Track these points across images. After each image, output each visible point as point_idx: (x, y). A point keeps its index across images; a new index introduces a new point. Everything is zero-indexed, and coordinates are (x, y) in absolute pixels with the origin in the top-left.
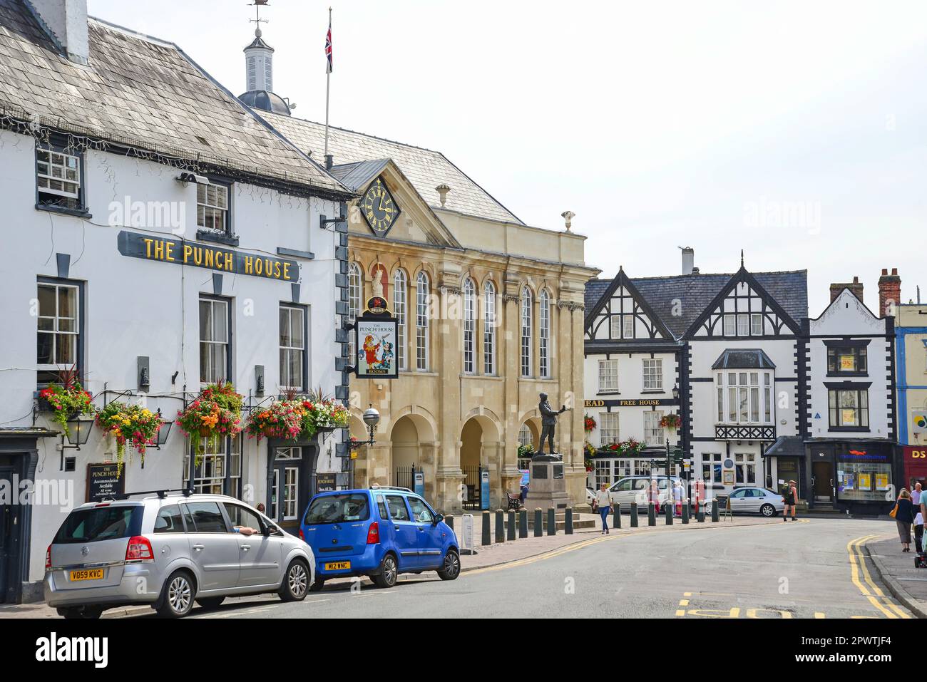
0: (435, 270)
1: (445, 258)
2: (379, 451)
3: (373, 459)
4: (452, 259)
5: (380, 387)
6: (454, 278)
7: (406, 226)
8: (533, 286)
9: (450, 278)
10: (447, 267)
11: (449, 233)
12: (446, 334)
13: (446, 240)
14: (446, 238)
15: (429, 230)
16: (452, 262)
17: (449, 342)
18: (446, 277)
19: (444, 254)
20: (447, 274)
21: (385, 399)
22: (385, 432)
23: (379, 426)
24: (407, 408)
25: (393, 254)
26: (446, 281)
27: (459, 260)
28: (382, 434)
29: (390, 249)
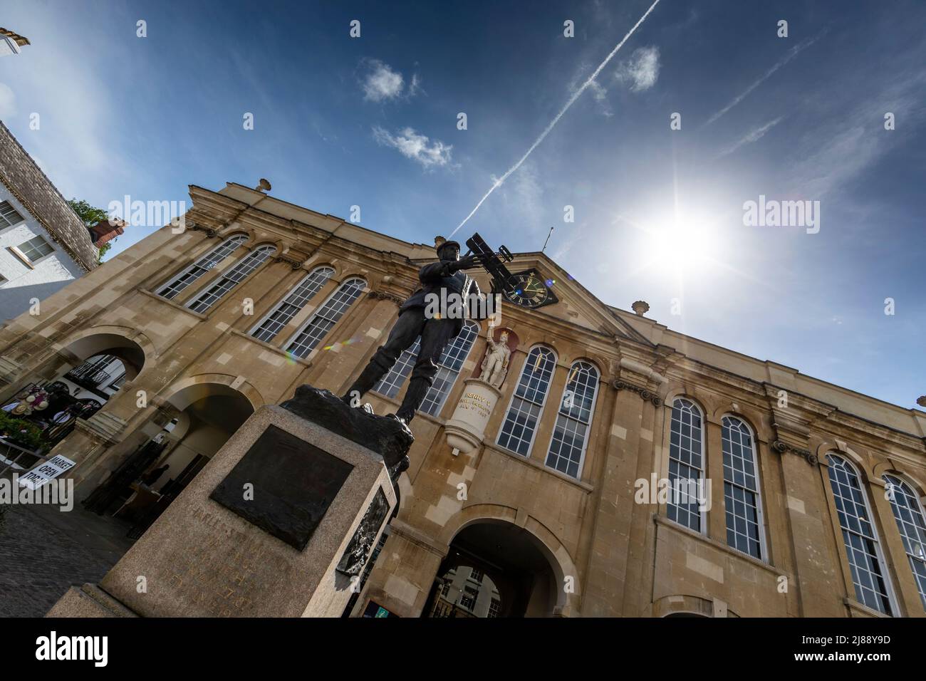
0: (611, 367)
1: (621, 351)
2: (415, 550)
3: (396, 556)
4: (637, 355)
5: (456, 452)
6: (646, 381)
7: (568, 315)
8: (859, 459)
9: (630, 374)
10: (624, 361)
11: (626, 325)
12: (619, 439)
13: (625, 333)
14: (624, 331)
15: (601, 324)
16: (640, 361)
17: (624, 451)
18: (627, 374)
19: (619, 345)
20: (627, 370)
21: (461, 474)
22: (443, 525)
23: (431, 507)
24: (505, 509)
25: (534, 327)
26: (626, 377)
27: (653, 363)
28: (435, 524)
29: (527, 320)
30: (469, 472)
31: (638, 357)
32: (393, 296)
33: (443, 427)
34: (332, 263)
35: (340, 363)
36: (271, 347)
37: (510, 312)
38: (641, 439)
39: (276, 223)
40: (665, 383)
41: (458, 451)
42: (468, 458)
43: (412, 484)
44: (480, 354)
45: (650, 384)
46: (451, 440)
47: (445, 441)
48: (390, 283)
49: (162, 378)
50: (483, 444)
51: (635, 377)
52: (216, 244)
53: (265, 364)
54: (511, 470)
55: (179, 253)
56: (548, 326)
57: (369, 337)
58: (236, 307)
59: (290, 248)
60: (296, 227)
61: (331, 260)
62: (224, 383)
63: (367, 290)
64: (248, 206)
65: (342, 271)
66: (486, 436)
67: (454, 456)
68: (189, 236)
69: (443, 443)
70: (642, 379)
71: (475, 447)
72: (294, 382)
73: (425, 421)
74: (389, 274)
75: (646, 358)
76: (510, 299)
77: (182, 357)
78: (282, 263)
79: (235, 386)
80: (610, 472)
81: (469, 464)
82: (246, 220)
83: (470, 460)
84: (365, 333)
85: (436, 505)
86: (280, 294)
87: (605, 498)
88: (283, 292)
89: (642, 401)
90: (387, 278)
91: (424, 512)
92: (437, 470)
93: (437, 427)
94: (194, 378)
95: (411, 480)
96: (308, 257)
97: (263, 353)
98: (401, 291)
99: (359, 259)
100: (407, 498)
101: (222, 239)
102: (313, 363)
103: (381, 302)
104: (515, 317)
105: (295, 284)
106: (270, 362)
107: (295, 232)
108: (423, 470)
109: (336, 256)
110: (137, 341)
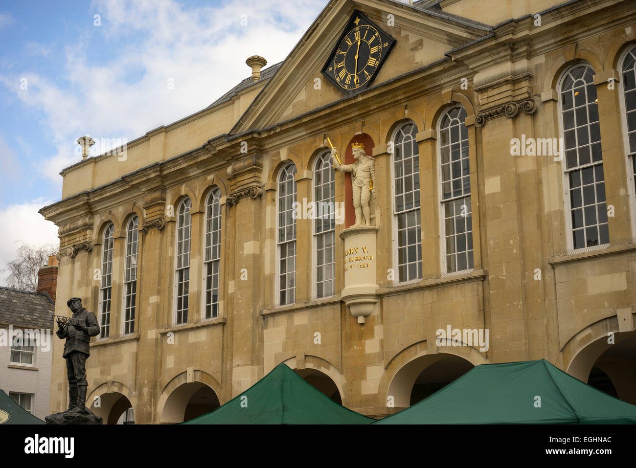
5: (361, 320)
6: (509, 87)
7: (411, 54)
9: (491, 93)
10: (479, 78)
12: (494, 195)
16: (496, 63)
17: (501, 206)
18: (486, 95)
19: (463, 61)
20: (482, 90)
21: (374, 337)
22: (376, 392)
23: (363, 382)
24: (418, 346)
25: (382, 108)
26: (486, 101)
27: (509, 52)
28: (371, 395)
29: (369, 106)
30: (378, 330)
31: (489, 59)
32: (243, 190)
33: (342, 302)
34: (183, 194)
35: (240, 301)
36: (191, 325)
37: (348, 112)
38: (518, 175)
39: (118, 191)
40: (540, 64)
41: (362, 317)
42: (374, 317)
43: (342, 373)
44: (344, 193)
45: (518, 86)
46: (354, 311)
47: (350, 314)
48: (235, 175)
49: (146, 407)
50: (380, 296)
51: (496, 91)
52: (98, 254)
53: (196, 345)
54: (410, 305)
55: (84, 288)
56: (390, 96)
57: (248, 256)
58: (148, 308)
59: (145, 208)
60: (131, 181)
61: (179, 191)
62: (183, 382)
63: (223, 200)
64: (87, 194)
65: (195, 194)
66: (380, 285)
67: (362, 324)
68: (78, 264)
69: (350, 318)
70: (504, 88)
71: (375, 303)
72: (223, 345)
73: (327, 308)
74: (228, 163)
75: (498, 53)
76: (346, 87)
77: (146, 382)
78: (149, 232)
79: (190, 380)
80: (492, 242)
81: (376, 322)
82: (98, 207)
83: (376, 317)
84: (243, 254)
85: (366, 379)
86: (168, 267)
87: (493, 276)
88: (168, 263)
89: (510, 121)
90: (229, 170)
91: (359, 391)
92: (355, 347)
93: (339, 306)
94: (164, 393)
95: (339, 370)
96: (163, 205)
97: (190, 335)
98: (246, 177)
99: (198, 169)
100: (343, 387)
101: (98, 245)
102: (225, 317)
103: (239, 207)
104: (357, 113)
105: (172, 245)
106: (198, 340)
107: (135, 187)
108: (344, 355)
109: (181, 182)
110: (116, 389)
